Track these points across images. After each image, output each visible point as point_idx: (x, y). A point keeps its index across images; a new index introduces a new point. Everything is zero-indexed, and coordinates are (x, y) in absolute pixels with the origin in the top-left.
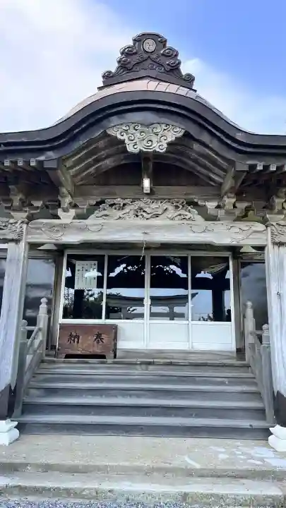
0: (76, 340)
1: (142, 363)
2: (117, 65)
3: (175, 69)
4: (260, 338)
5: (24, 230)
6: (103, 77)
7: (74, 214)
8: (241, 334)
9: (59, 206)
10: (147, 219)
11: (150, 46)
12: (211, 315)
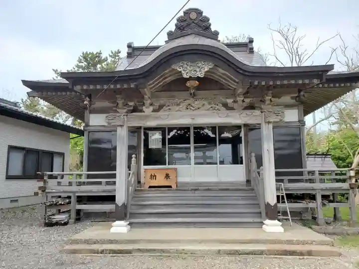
0: (154, 178)
1: (192, 190)
2: (175, 27)
3: (208, 28)
4: (259, 173)
5: (126, 119)
6: (168, 34)
7: (152, 109)
8: (248, 171)
9: (144, 104)
10: (193, 110)
11: (193, 16)
12: (231, 162)
